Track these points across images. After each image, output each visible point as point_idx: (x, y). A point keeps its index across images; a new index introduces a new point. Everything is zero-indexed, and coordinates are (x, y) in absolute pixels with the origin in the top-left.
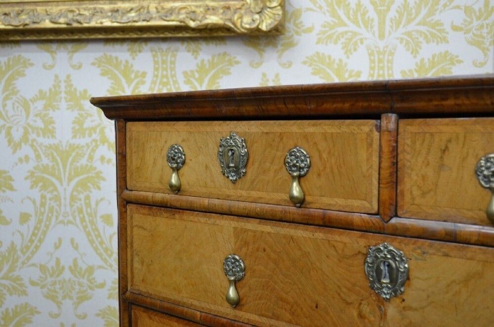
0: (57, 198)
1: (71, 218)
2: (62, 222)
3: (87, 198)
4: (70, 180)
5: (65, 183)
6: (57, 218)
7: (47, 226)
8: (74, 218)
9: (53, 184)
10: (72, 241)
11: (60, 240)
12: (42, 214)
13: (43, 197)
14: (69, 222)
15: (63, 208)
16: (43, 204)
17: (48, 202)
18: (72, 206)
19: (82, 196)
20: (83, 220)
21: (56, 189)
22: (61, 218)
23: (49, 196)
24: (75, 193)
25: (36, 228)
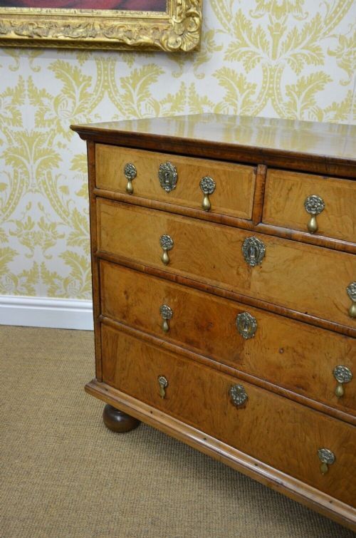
0: (26, 173)
1: (37, 188)
2: (31, 191)
3: (49, 173)
4: (35, 159)
5: (32, 162)
6: (27, 187)
7: (20, 194)
8: (40, 187)
9: (23, 163)
10: (39, 204)
11: (30, 203)
12: (16, 184)
13: (16, 172)
14: (36, 191)
15: (31, 180)
16: (16, 177)
17: (19, 175)
18: (38, 179)
19: (45, 172)
20: (46, 190)
21: (25, 166)
22: (30, 188)
23: (20, 171)
24: (40, 170)
25: (11, 194)
